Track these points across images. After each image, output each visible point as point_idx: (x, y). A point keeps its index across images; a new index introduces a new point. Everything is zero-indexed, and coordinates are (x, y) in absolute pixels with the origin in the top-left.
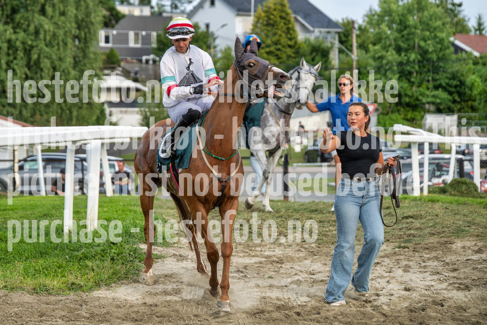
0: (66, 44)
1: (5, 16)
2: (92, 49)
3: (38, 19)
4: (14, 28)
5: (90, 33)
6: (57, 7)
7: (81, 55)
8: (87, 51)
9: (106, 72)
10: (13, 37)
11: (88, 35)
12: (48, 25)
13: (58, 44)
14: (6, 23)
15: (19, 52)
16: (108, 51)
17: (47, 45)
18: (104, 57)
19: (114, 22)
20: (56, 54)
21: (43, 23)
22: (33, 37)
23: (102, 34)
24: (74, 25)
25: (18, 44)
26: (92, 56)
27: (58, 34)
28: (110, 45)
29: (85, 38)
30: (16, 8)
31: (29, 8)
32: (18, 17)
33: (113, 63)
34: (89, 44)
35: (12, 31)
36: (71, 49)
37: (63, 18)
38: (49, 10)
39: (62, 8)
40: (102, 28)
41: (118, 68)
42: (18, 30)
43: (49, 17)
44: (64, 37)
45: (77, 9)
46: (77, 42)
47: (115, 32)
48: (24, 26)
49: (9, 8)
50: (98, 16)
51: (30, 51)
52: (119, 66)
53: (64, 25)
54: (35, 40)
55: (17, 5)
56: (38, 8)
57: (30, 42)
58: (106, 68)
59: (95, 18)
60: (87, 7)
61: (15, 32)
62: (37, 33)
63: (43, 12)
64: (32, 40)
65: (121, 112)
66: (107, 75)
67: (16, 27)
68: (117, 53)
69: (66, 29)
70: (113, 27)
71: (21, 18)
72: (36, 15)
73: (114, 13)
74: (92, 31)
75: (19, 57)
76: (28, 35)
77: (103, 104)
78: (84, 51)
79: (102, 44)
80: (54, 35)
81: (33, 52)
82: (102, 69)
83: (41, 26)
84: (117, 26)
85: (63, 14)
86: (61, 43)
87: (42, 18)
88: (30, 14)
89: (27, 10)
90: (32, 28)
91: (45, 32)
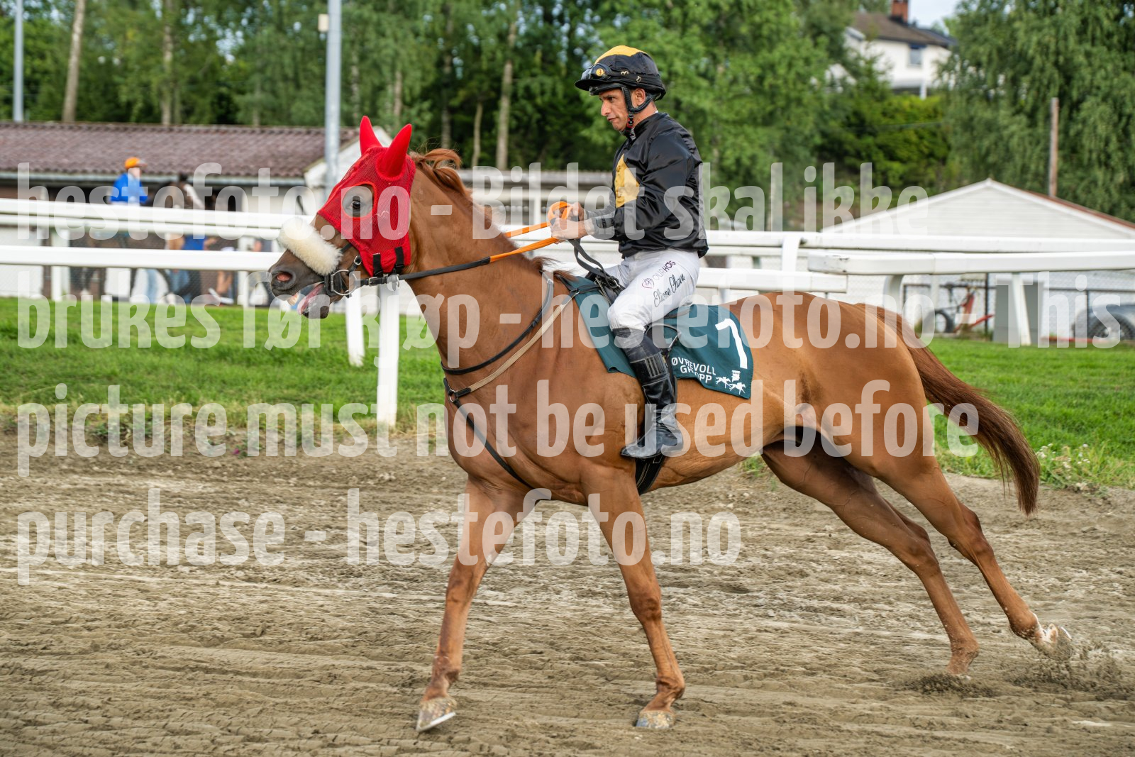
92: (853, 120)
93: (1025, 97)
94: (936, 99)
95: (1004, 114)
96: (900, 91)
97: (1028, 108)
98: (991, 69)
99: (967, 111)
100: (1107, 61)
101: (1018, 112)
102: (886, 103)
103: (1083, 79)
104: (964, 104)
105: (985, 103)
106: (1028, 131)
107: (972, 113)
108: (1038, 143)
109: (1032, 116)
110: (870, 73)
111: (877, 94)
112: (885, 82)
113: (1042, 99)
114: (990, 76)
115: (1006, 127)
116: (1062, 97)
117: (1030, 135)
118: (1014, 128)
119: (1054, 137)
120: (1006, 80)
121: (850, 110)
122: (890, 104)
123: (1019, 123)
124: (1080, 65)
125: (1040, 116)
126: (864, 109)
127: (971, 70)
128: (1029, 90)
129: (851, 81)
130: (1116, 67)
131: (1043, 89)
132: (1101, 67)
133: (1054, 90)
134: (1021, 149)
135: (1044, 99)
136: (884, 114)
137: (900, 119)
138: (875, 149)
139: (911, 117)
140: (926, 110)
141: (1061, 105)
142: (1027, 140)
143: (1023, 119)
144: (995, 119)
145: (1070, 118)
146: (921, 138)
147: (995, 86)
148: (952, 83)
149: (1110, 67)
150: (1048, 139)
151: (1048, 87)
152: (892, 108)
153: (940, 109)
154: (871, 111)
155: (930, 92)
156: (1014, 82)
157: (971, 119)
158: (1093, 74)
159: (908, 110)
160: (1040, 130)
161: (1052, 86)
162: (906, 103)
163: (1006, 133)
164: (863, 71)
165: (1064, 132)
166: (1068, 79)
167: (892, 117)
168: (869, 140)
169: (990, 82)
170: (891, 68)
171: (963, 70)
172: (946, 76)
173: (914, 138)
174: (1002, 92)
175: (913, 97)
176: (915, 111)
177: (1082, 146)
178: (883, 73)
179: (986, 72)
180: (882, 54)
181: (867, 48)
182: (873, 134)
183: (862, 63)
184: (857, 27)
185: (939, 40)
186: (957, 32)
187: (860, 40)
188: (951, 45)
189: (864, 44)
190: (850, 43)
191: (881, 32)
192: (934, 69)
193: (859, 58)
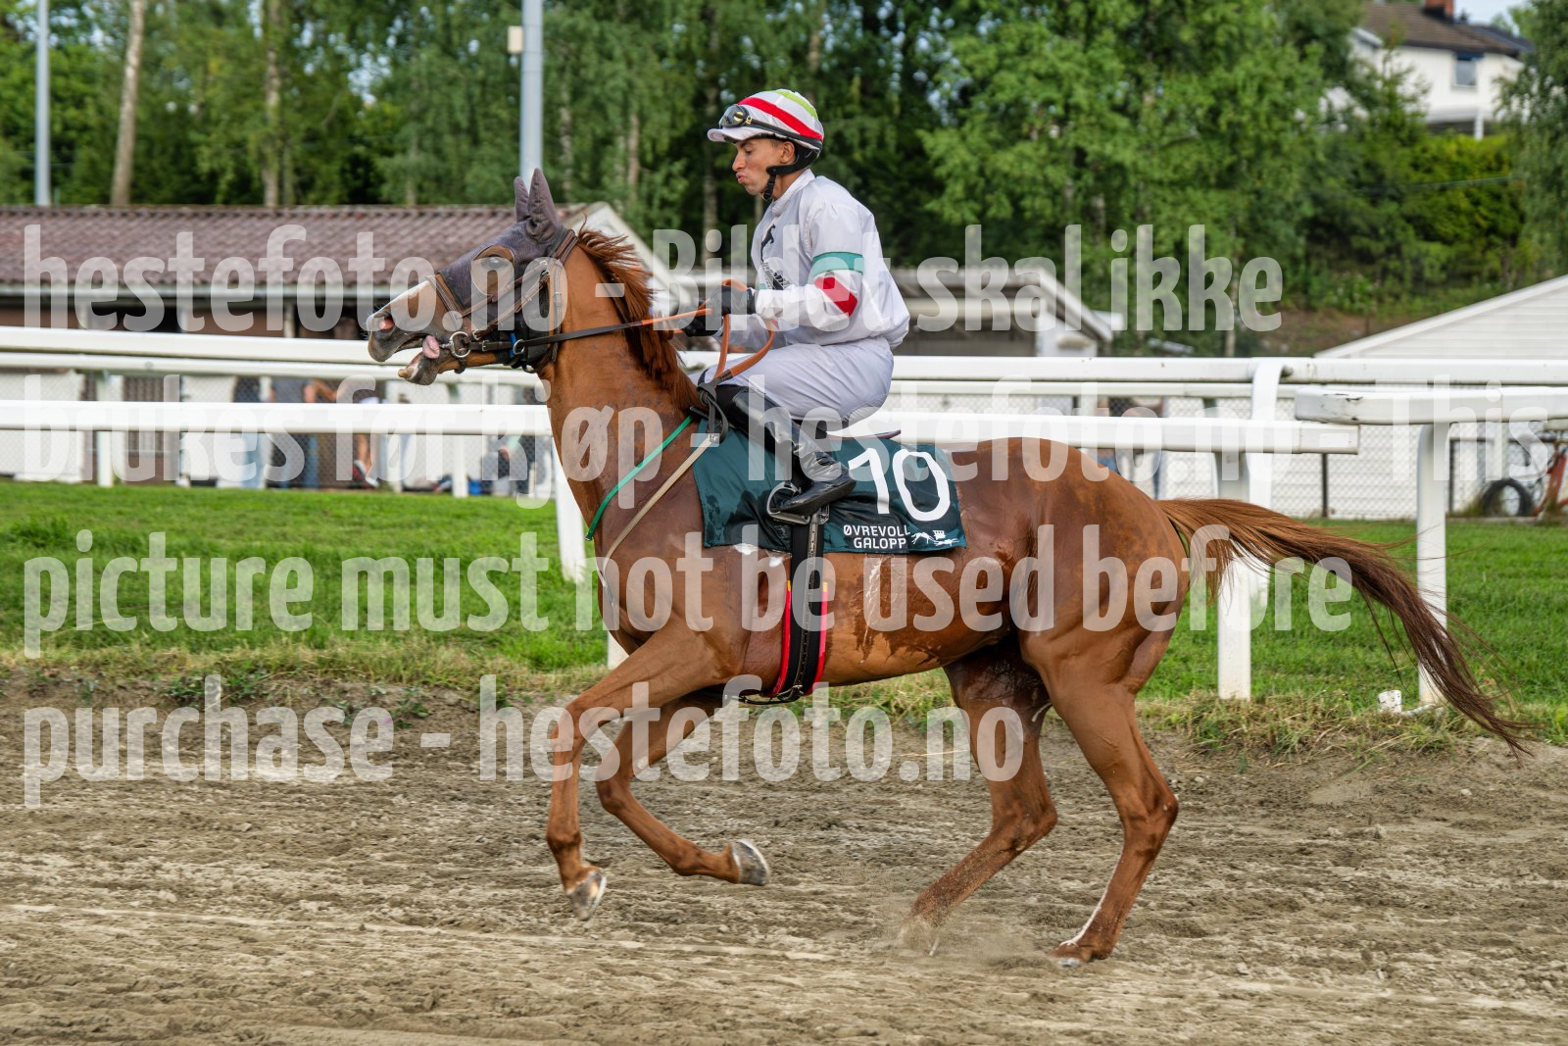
92: (1365, 176)
94: (1499, 140)
96: (1442, 127)
99: (1551, 158)
102: (1418, 148)
104: (1546, 148)
107: (1559, 160)
110: (1392, 100)
111: (1404, 134)
112: (1416, 114)
121: (1360, 160)
122: (1425, 150)
126: (1383, 157)
127: (1557, 91)
129: (1361, 113)
136: (1415, 166)
137: (1441, 172)
138: (1402, 223)
139: (1458, 170)
140: (1484, 157)
146: (1476, 203)
148: (1526, 113)
152: (1428, 155)
153: (1505, 156)
154: (1394, 161)
155: (1489, 129)
157: (1558, 170)
159: (1455, 158)
162: (1451, 148)
164: (1379, 98)
167: (1429, 171)
168: (1390, 208)
170: (1425, 92)
171: (1544, 92)
172: (1515, 102)
173: (1465, 204)
175: (1462, 138)
176: (1465, 160)
178: (1413, 99)
180: (1409, 70)
181: (1385, 61)
182: (1398, 199)
183: (1379, 85)
184: (1368, 27)
185: (1504, 44)
186: (1534, 30)
187: (1375, 47)
188: (1524, 52)
189: (1382, 54)
190: (1359, 52)
191: (1408, 35)
192: (1497, 91)
193: (1373, 75)
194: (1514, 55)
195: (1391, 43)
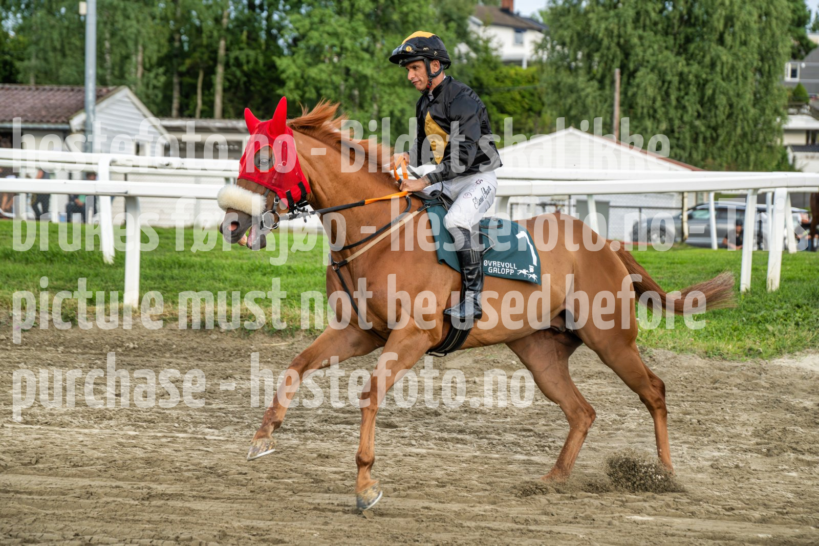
0: (746, 78)
1: (677, 46)
2: (776, 84)
3: (715, 49)
4: (687, 60)
5: (775, 65)
6: (738, 36)
7: (763, 91)
8: (770, 86)
9: (791, 110)
10: (686, 70)
11: (772, 68)
12: (725, 56)
13: (737, 78)
14: (678, 54)
15: (691, 87)
16: (794, 87)
17: (723, 79)
18: (789, 94)
19: (803, 53)
20: (734, 90)
21: (721, 54)
22: (708, 70)
23: (789, 66)
24: (756, 56)
25: (691, 77)
26: (776, 91)
27: (737, 67)
28: (797, 80)
29: (769, 72)
30: (691, 37)
31: (706, 37)
32: (692, 47)
33: (800, 100)
34: (774, 78)
35: (684, 62)
36: (752, 84)
37: (744, 48)
38: (728, 39)
39: (743, 37)
40: (789, 61)
41: (806, 106)
42: (691, 62)
43: (728, 47)
44: (744, 70)
45: (761, 38)
46: (758, 76)
47: (803, 65)
48: (699, 57)
49: (682, 36)
50: (786, 46)
51: (704, 85)
52: (807, 104)
53: (744, 56)
54: (711, 74)
55: (692, 33)
56: (715, 36)
57: (704, 76)
58: (791, 106)
59: (782, 47)
60: (773, 36)
61: (688, 64)
62: (713, 65)
63: (721, 41)
64: (707, 74)
65: (807, 157)
66: (793, 114)
67: (690, 58)
68: (805, 89)
69: (748, 61)
70: (802, 59)
71: (695, 48)
72: (713, 45)
73: (804, 42)
74: (778, 63)
75: (691, 93)
76: (703, 67)
77: (786, 147)
78: (766, 86)
79: (788, 79)
80: (733, 68)
81: (707, 87)
82: (786, 108)
83: (719, 57)
84: (807, 58)
85: (744, 43)
86: (740, 77)
87: (720, 48)
88: (706, 45)
89: (703, 39)
90: (707, 60)
91: (723, 64)
92: (475, 83)
93: (597, 68)
94: (534, 69)
95: (581, 80)
96: (508, 63)
97: (599, 76)
98: (572, 48)
99: (556, 77)
100: (654, 42)
101: (591, 79)
102: (498, 72)
103: (637, 55)
104: (553, 73)
105: (568, 72)
106: (598, 93)
107: (559, 79)
108: (606, 101)
109: (601, 81)
110: (487, 49)
111: (492, 65)
112: (497, 56)
113: (608, 69)
114: (572, 52)
115: (583, 90)
116: (623, 68)
117: (600, 95)
118: (589, 90)
119: (617, 97)
120: (583, 55)
121: (472, 76)
122: (501, 72)
123: (592, 87)
124: (635, 45)
125: (607, 82)
126: (483, 75)
127: (558, 48)
128: (599, 62)
129: (473, 55)
130: (660, 47)
131: (609, 62)
132: (650, 47)
133: (617, 63)
134: (594, 105)
135: (610, 69)
136: (497, 80)
137: (508, 83)
138: (490, 105)
139: (516, 82)
140: (526, 77)
141: (622, 74)
142: (598, 98)
143: (595, 84)
144: (576, 83)
145: (628, 84)
146: (523, 97)
147: (576, 59)
148: (545, 57)
149: (656, 47)
150: (613, 98)
151: (613, 61)
152: (502, 75)
153: (536, 76)
154: (487, 77)
155: (529, 64)
156: (589, 57)
157: (559, 83)
158: (645, 51)
159: (514, 76)
160: (607, 92)
161: (615, 60)
162: (512, 72)
163: (583, 94)
164: (481, 48)
165: (624, 93)
166: (627, 55)
167: (503, 82)
168: (486, 98)
169: (571, 57)
170: (501, 46)
171: (553, 47)
172: (540, 52)
173: (518, 97)
174: (580, 64)
175: (517, 68)
176: (519, 78)
177: (637, 104)
178: (496, 49)
179: (569, 49)
180: (495, 36)
181: (484, 31)
182: (489, 94)
183: (481, 42)
184: (477, 16)
185: (536, 26)
186: (549, 20)
187: (479, 25)
188: (544, 30)
189: (482, 29)
190: (472, 27)
191: (494, 20)
192: (532, 47)
193: (479, 38)
194: (540, 31)
195: (487, 24)
